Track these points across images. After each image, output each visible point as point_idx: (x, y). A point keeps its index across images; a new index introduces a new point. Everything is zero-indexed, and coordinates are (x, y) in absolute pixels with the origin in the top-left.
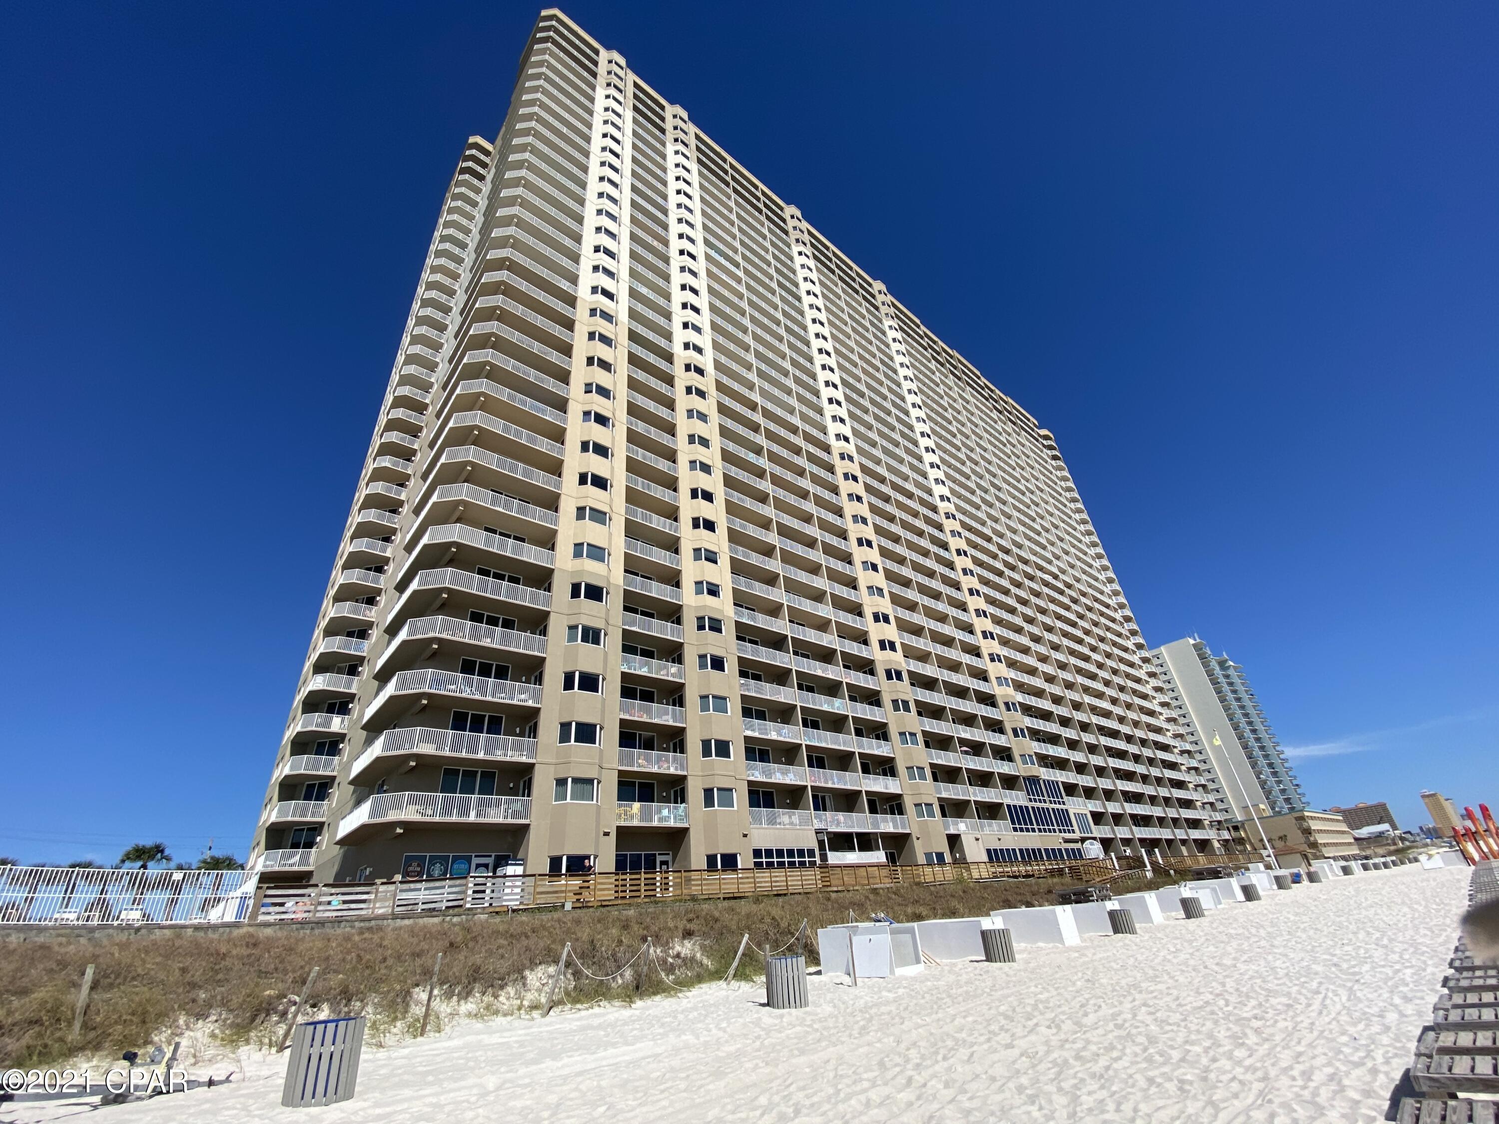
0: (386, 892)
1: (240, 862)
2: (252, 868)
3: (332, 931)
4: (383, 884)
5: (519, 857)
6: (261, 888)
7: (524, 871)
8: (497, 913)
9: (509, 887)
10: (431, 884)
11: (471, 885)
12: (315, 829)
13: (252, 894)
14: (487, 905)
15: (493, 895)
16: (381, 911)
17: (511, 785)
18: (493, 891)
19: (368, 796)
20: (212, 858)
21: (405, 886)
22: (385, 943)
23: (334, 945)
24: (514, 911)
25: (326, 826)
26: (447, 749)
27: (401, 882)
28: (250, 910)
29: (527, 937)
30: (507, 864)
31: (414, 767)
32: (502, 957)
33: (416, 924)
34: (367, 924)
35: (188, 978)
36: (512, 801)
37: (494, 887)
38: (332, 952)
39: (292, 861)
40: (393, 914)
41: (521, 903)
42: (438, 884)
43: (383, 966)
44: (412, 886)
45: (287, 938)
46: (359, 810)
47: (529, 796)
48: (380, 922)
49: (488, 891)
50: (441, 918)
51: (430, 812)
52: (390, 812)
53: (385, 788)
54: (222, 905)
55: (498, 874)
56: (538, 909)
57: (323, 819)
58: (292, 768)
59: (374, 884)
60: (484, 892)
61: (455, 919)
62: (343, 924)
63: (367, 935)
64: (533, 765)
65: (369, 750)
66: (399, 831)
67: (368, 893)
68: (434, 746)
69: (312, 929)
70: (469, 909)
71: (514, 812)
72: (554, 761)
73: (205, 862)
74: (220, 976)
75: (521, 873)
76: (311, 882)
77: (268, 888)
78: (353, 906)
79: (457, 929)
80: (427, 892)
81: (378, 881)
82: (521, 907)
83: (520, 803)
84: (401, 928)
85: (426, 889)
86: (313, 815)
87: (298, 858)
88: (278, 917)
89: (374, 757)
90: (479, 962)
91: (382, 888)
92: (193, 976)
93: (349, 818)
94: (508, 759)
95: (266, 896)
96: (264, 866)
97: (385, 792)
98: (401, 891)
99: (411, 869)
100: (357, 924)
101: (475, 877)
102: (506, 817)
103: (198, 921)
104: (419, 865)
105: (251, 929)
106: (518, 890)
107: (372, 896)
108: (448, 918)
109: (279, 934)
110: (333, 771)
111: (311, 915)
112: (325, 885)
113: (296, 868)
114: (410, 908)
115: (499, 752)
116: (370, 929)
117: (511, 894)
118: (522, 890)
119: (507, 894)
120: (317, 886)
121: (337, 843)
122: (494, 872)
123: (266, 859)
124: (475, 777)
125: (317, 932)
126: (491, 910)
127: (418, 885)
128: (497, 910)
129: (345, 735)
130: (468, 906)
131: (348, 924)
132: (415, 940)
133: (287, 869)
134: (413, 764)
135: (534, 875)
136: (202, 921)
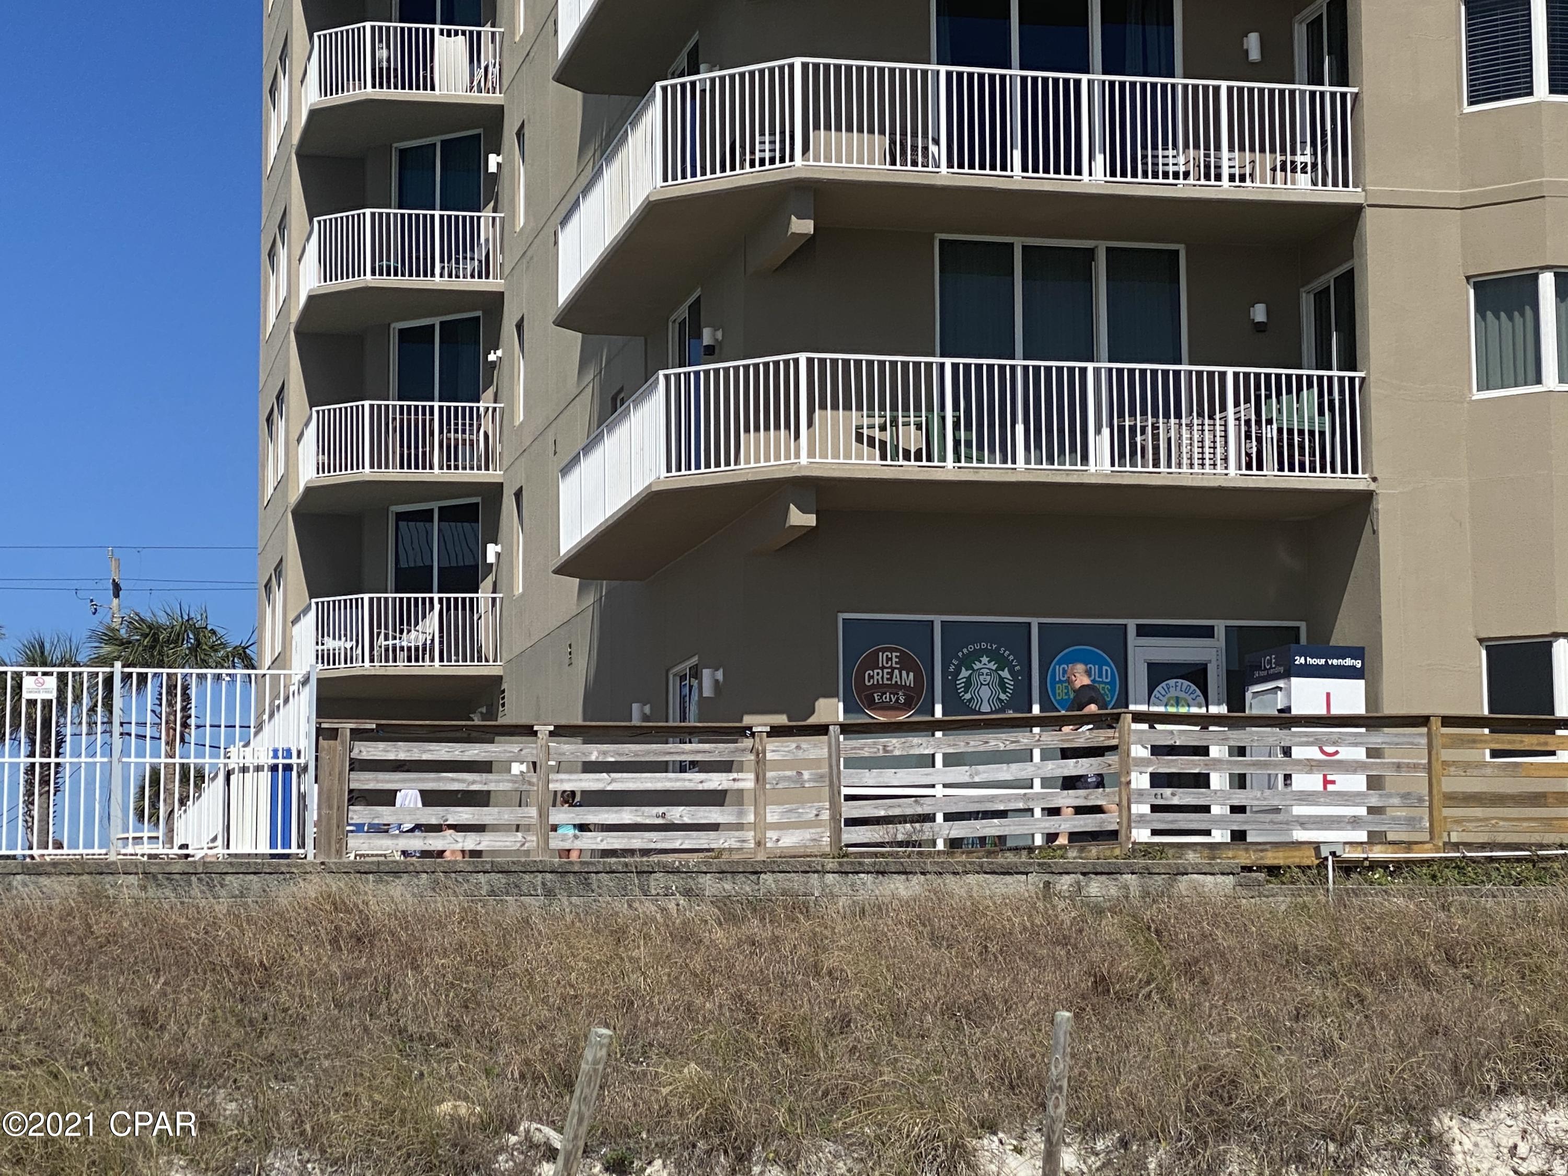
0: (797, 765)
1: (234, 640)
2: (280, 661)
3: (620, 906)
4: (776, 732)
5: (1337, 640)
6: (333, 734)
7: (1372, 698)
8: (1273, 871)
9: (1310, 766)
10: (974, 742)
11: (1139, 751)
12: (468, 514)
13: (309, 757)
14: (1220, 836)
15: (1240, 797)
16: (790, 840)
17: (1259, 313)
18: (1240, 781)
19: (648, 374)
20: (137, 624)
21: (868, 746)
22: (829, 961)
23: (641, 953)
24: (1347, 868)
25: (509, 502)
26: (939, 151)
27: (846, 729)
28: (312, 815)
29: (1425, 980)
30: (1290, 671)
31: (810, 241)
32: (1328, 1050)
33: (940, 896)
34: (744, 887)
35: (161, 1045)
36: (1279, 387)
37: (1240, 765)
38: (637, 980)
39: (413, 638)
40: (841, 851)
41: (1375, 838)
42: (998, 741)
43: (840, 1044)
44: (896, 745)
45: (470, 919)
46: (622, 431)
47: (1350, 363)
48: (796, 882)
49: (1218, 781)
50: (1035, 881)
51: (912, 439)
52: (749, 440)
53: (707, 337)
54: (213, 791)
55: (1255, 706)
56: (1459, 866)
57: (493, 475)
58: (328, 269)
59: (745, 732)
60: (1201, 781)
61: (1095, 888)
62: (657, 882)
63: (754, 926)
64: (1354, 212)
65: (610, 174)
66: (800, 518)
67: (725, 767)
68: (880, 142)
69: (549, 893)
70: (1147, 850)
71: (1286, 437)
72: (1455, 192)
73: (111, 637)
74: (272, 1042)
75: (1359, 709)
76: (505, 718)
77: (358, 735)
78: (679, 814)
79: (1110, 927)
80: (960, 773)
81: (760, 722)
82: (1378, 853)
83: (1310, 398)
84: (880, 909)
85: (951, 760)
86: (451, 457)
87: (431, 624)
88: (417, 843)
89: (635, 204)
90: (1227, 1059)
91: (776, 750)
92: (178, 1040)
93: (589, 465)
94: (1225, 189)
95: (358, 765)
96: (323, 657)
97: (711, 353)
98: (852, 763)
99: (877, 676)
100: (709, 884)
101: (1151, 719)
102: (1255, 462)
103: (147, 848)
104: (906, 664)
105: (336, 884)
106: (1358, 783)
107: (746, 781)
108: (1065, 883)
109: (440, 904)
110: (484, 271)
111: (532, 841)
112: (559, 732)
113: (435, 667)
114: (902, 831)
115: (1177, 160)
116: (758, 906)
117: (1326, 795)
118: (1374, 783)
119: (1306, 797)
120: (529, 731)
121: (559, 571)
122: (1236, 701)
123: (322, 629)
124: (1088, 277)
125: (564, 903)
126: (1245, 858)
127: (920, 745)
128: (1271, 859)
129: (497, 112)
130: (1142, 835)
131: (674, 883)
132: (948, 960)
133: (401, 668)
134: (803, 226)
135: (1422, 721)
136: (159, 849)
